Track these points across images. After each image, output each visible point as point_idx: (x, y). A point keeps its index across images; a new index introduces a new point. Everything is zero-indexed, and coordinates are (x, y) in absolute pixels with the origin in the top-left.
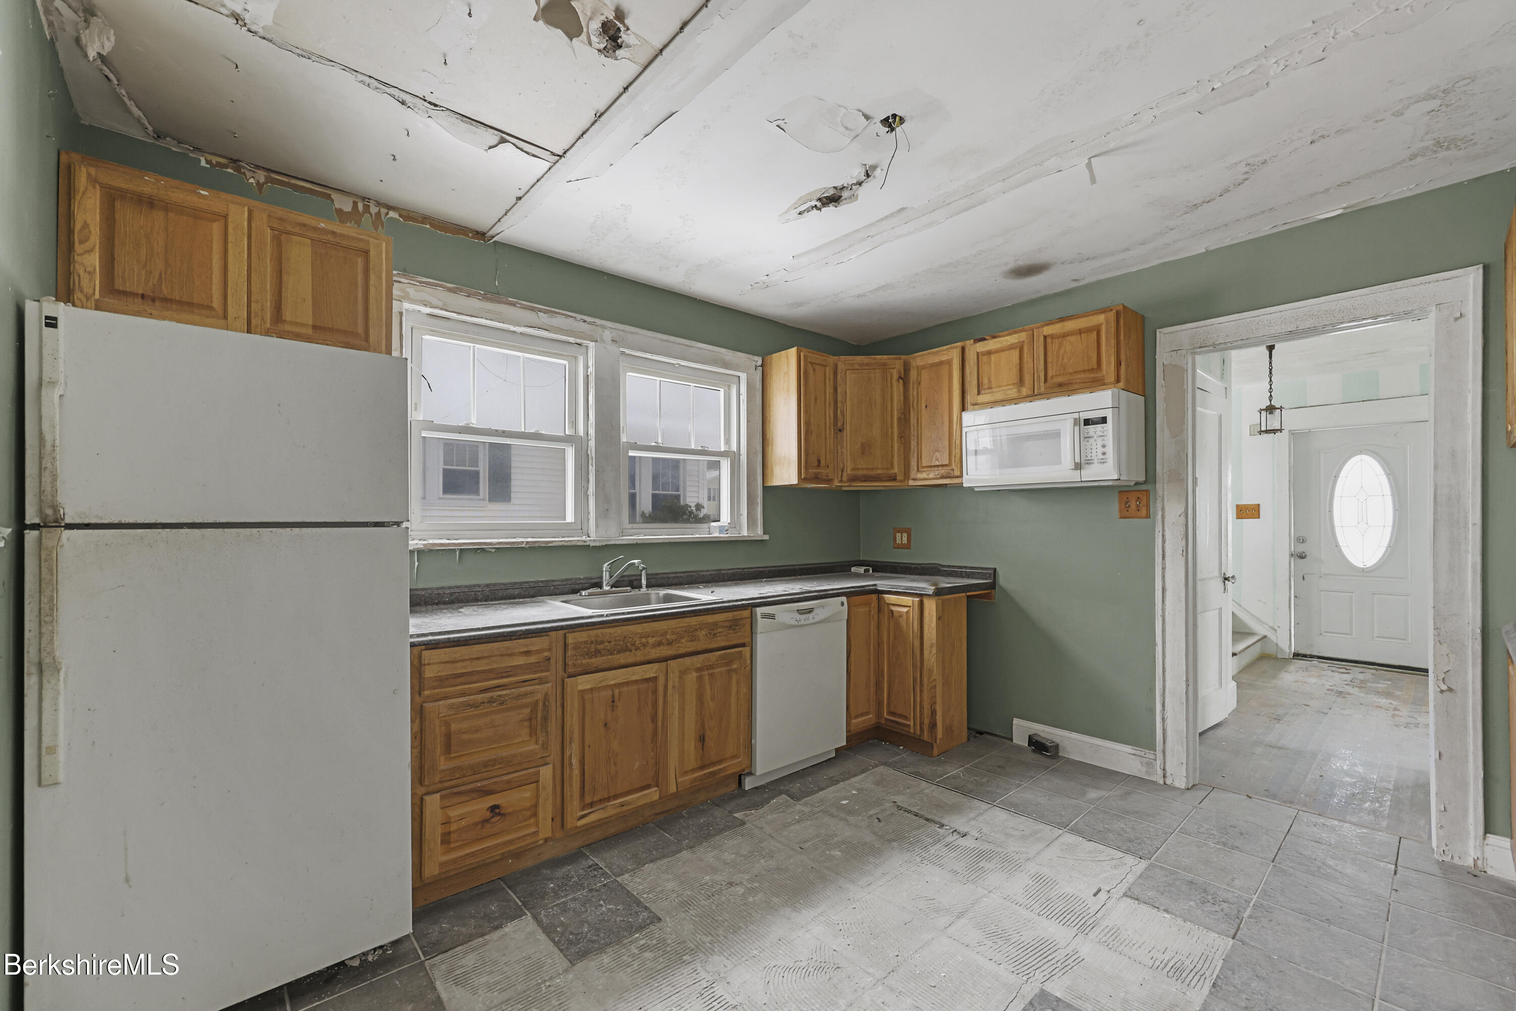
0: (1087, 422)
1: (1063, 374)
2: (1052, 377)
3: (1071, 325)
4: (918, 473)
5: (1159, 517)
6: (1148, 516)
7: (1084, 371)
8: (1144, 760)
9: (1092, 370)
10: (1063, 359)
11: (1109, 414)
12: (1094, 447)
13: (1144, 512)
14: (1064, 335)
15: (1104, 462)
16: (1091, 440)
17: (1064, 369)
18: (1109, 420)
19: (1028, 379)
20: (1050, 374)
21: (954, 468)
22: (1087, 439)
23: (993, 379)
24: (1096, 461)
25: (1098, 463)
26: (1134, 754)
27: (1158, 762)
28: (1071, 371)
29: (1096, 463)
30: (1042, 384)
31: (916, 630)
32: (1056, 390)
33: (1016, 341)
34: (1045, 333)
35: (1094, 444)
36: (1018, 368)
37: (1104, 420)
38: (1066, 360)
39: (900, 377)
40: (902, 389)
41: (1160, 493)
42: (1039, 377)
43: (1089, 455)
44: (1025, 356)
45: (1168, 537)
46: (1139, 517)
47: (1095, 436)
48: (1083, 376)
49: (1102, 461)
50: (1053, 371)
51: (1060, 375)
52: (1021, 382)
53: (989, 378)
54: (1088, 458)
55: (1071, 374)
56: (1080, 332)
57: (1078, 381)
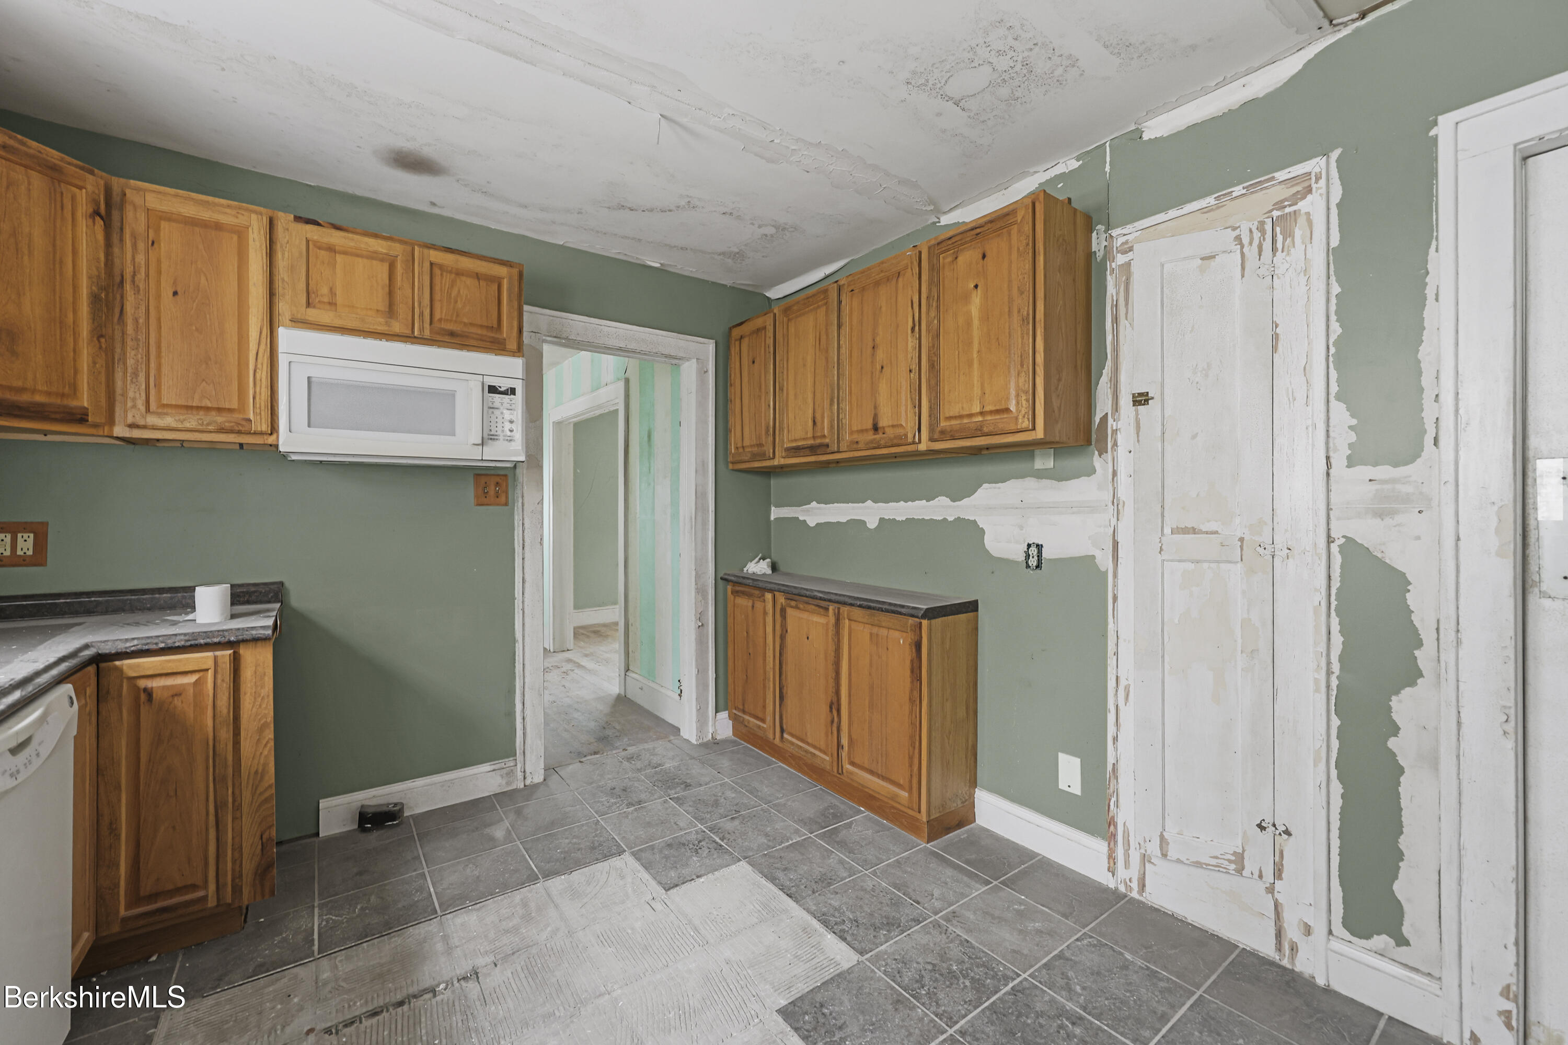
0: (493, 390)
1: (456, 322)
2: (440, 320)
3: (466, 263)
4: (148, 415)
5: (520, 504)
6: (506, 504)
7: (481, 326)
8: (505, 771)
9: (491, 328)
10: (456, 302)
11: (519, 386)
12: (500, 420)
13: (503, 499)
14: (459, 273)
15: (511, 440)
16: (497, 412)
17: (458, 316)
18: (519, 391)
19: (402, 310)
20: (437, 316)
21: (252, 417)
22: (491, 410)
23: (339, 292)
24: (501, 438)
25: (504, 440)
26: (494, 770)
27: (519, 766)
28: (466, 320)
29: (501, 440)
30: (427, 325)
31: (225, 711)
32: (447, 339)
33: (384, 251)
34: (432, 259)
35: (500, 417)
36: (387, 289)
37: (512, 391)
38: (459, 305)
39: (97, 213)
40: (100, 237)
41: (521, 480)
42: (422, 314)
43: (493, 428)
44: (399, 278)
45: (526, 525)
46: (498, 505)
47: (501, 408)
48: (479, 331)
49: (509, 438)
50: (441, 312)
51: (451, 321)
52: (391, 311)
53: (331, 289)
54: (492, 433)
55: (465, 324)
56: (478, 276)
57: (475, 336)
